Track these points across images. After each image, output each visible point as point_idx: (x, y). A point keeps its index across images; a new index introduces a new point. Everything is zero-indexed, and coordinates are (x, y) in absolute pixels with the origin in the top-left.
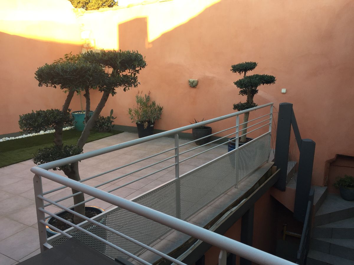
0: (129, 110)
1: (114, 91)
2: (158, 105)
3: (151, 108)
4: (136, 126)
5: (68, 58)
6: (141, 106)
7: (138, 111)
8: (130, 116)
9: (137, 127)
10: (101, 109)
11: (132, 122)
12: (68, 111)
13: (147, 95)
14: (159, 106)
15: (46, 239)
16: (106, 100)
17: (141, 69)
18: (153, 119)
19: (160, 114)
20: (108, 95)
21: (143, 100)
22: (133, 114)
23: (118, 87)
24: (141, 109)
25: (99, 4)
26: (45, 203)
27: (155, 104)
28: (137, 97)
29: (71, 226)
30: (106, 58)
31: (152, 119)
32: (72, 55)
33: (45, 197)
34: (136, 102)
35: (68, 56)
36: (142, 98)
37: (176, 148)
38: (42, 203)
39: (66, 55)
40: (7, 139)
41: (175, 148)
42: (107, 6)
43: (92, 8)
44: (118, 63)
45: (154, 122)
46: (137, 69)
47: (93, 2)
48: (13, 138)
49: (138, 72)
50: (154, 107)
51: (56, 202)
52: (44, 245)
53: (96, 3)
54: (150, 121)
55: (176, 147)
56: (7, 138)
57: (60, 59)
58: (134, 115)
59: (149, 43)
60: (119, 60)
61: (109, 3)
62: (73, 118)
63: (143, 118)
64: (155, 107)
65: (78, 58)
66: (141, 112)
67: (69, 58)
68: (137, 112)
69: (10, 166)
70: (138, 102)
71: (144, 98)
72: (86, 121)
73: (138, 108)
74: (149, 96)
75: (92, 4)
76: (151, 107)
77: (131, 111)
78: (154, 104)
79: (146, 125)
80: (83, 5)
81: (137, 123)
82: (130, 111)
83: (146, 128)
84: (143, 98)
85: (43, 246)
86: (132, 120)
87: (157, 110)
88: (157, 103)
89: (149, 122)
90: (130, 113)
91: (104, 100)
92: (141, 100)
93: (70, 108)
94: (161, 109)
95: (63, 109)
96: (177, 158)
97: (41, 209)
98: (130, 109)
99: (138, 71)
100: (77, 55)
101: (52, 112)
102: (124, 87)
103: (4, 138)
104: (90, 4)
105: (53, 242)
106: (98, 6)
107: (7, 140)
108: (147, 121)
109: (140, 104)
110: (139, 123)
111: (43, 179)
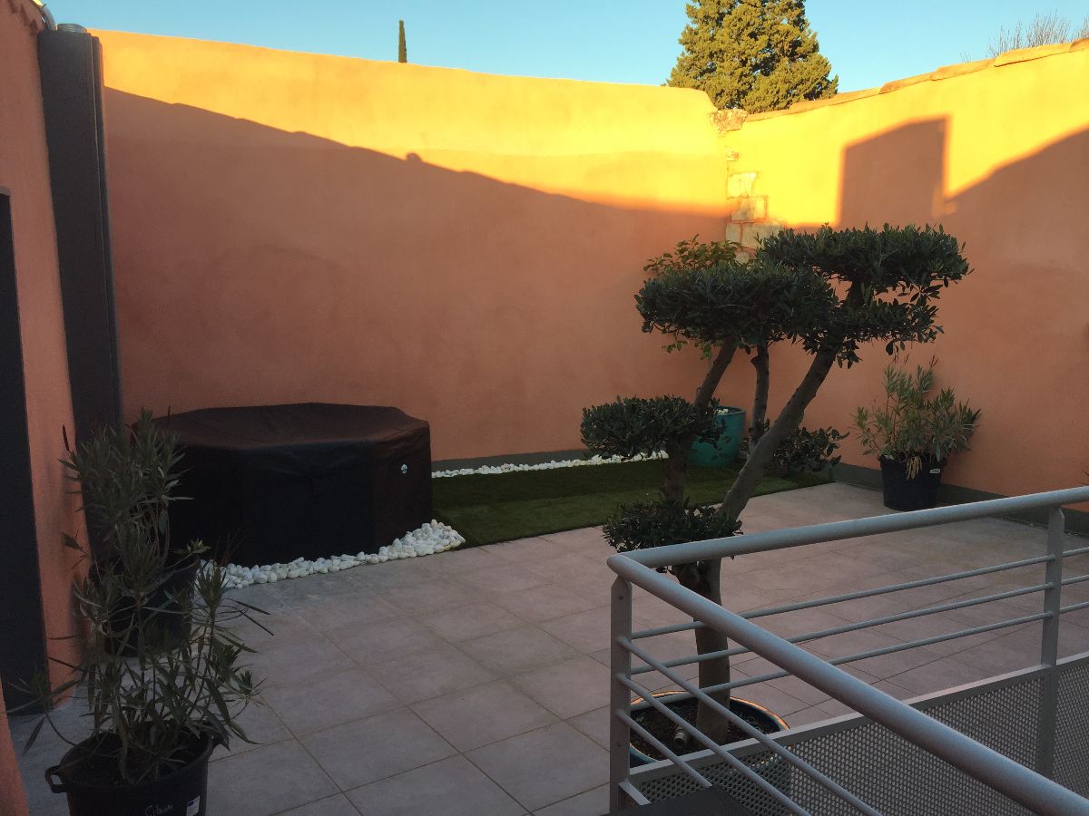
0: (857, 414)
1: (856, 351)
2: (963, 405)
3: (938, 413)
4: (877, 466)
5: (686, 253)
6: (903, 405)
7: (887, 417)
8: (860, 432)
9: (880, 469)
10: (803, 403)
11: (866, 453)
12: (710, 405)
13: (926, 368)
14: (965, 407)
15: (628, 772)
16: (822, 379)
17: (947, 285)
18: (942, 448)
19: (969, 435)
20: (829, 365)
21: (909, 386)
22: (871, 427)
23: (867, 340)
24: (901, 412)
25: (778, 92)
26: (636, 663)
27: (952, 399)
28: (889, 374)
29: (704, 747)
30: (838, 250)
31: (938, 450)
32: (697, 243)
33: (637, 645)
34: (884, 388)
35: (687, 246)
36: (907, 378)
37: (1053, 560)
38: (628, 660)
39: (683, 243)
40: (513, 467)
41: (1045, 557)
42: (802, 97)
43: (757, 104)
44: (877, 264)
45: (944, 458)
46: (933, 283)
47: (762, 89)
48: (526, 468)
49: (935, 295)
50: (947, 409)
51: (668, 666)
52: (621, 784)
53: (770, 91)
54: (928, 455)
55: (1052, 556)
56: (512, 465)
57: (665, 255)
58: (874, 430)
59: (948, 201)
60: (883, 256)
61: (807, 87)
62: (721, 426)
63: (904, 443)
64: (952, 410)
65: (714, 251)
66: (899, 423)
67: (690, 253)
68: (884, 421)
69: (517, 541)
70: (890, 390)
71: (915, 377)
72: (755, 440)
73: (890, 410)
74: (930, 373)
75: (757, 94)
76: (937, 407)
77: (865, 418)
78: (948, 397)
79: (914, 465)
80: (732, 100)
81: (882, 459)
82: (862, 416)
83: (913, 476)
84: (911, 377)
85: (620, 787)
86: (867, 448)
87: (957, 418)
88: (960, 397)
89: (927, 459)
90: (861, 425)
91: (817, 376)
92: (903, 383)
93: (715, 395)
94: (971, 418)
95: (698, 398)
96: (1052, 594)
97: (622, 677)
98: (860, 411)
99: (934, 291)
100: (713, 243)
101: (667, 404)
102: (889, 341)
103: (506, 465)
104: (750, 95)
105: (644, 784)
106: (775, 100)
107: (511, 470)
108: (917, 454)
109: (899, 396)
110: (891, 457)
111: (636, 591)
